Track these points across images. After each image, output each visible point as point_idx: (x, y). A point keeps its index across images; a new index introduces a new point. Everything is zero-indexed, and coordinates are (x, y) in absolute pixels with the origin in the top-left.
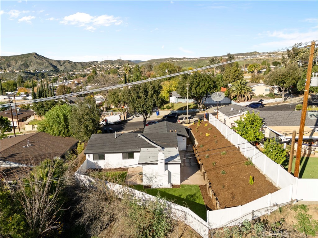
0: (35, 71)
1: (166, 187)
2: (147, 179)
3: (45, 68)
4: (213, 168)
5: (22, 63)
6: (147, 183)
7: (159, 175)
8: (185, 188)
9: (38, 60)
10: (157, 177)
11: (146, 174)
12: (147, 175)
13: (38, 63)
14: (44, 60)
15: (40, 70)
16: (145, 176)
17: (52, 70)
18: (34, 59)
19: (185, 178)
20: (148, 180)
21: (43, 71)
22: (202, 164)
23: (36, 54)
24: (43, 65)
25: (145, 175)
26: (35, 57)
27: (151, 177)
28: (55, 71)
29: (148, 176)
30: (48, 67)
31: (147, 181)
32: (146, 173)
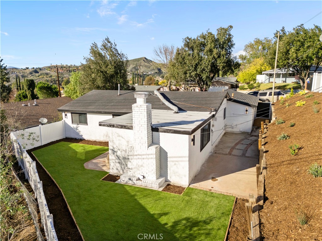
0: (142, 73)
1: (149, 187)
2: (117, 161)
3: (151, 71)
4: (289, 159)
5: (134, 66)
6: (117, 169)
7: (136, 153)
8: (195, 197)
9: (146, 64)
10: (132, 157)
11: (116, 150)
12: (116, 152)
13: (146, 66)
14: (151, 64)
15: (146, 72)
16: (114, 154)
17: (157, 73)
18: (143, 63)
19: (211, 176)
20: (119, 163)
21: (149, 73)
22: (266, 152)
23: (145, 58)
24: (149, 68)
25: (114, 152)
26: (144, 60)
27: (124, 158)
28: (159, 73)
29: (119, 153)
30: (154, 69)
31: (118, 165)
32: (115, 146)
